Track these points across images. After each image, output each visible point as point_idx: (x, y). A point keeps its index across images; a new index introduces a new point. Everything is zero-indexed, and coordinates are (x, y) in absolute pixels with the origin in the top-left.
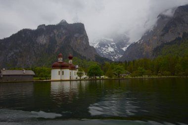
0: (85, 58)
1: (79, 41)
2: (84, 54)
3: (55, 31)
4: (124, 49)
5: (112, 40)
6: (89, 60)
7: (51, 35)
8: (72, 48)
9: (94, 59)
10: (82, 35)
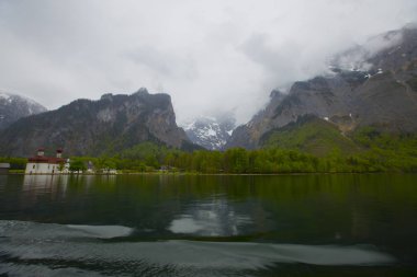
0: (164, 144)
1: (160, 119)
2: (164, 138)
3: (127, 104)
4: (230, 133)
5: (214, 119)
6: (171, 147)
7: (121, 109)
8: (147, 130)
9: (180, 146)
10: (165, 112)
